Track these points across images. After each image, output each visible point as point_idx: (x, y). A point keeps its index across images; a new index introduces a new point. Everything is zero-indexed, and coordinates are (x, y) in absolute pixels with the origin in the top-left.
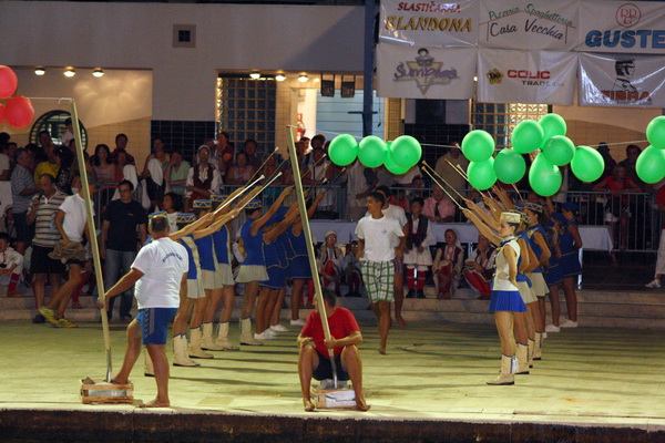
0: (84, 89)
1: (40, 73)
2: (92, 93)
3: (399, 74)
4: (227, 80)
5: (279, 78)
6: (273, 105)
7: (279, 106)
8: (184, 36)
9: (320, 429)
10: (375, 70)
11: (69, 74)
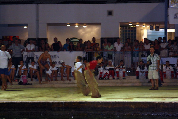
0: (81, 31)
1: (68, 26)
2: (83, 33)
3: (175, 17)
4: (122, 27)
5: (138, 26)
6: (135, 34)
7: (137, 35)
8: (110, 13)
9: (162, 106)
10: (168, 16)
11: (77, 26)
